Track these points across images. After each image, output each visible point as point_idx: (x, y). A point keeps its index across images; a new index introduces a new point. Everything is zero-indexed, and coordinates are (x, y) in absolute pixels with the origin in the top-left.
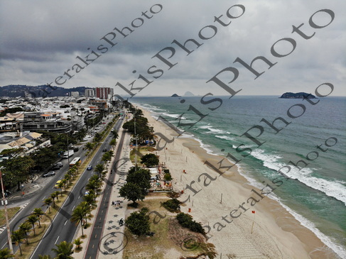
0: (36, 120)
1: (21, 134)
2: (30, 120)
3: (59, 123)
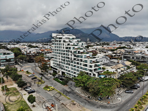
0: (131, 54)
1: (120, 61)
2: (127, 53)
3: (143, 57)
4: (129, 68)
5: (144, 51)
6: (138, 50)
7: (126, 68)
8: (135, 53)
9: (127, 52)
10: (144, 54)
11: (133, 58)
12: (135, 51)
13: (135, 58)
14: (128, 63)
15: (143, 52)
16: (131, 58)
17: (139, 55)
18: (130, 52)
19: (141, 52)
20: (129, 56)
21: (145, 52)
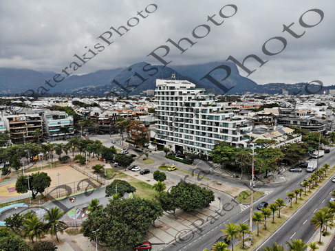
1: (275, 128)
2: (285, 115)
3: (313, 121)
4: (290, 137)
5: (314, 111)
6: (303, 110)
7: (286, 137)
8: (298, 114)
9: (284, 113)
10: (314, 115)
11: (295, 123)
12: (298, 110)
13: (299, 123)
14: (289, 130)
15: (312, 113)
16: (292, 122)
17: (306, 117)
18: (289, 113)
19: (309, 113)
20: (287, 119)
21: (315, 113)
